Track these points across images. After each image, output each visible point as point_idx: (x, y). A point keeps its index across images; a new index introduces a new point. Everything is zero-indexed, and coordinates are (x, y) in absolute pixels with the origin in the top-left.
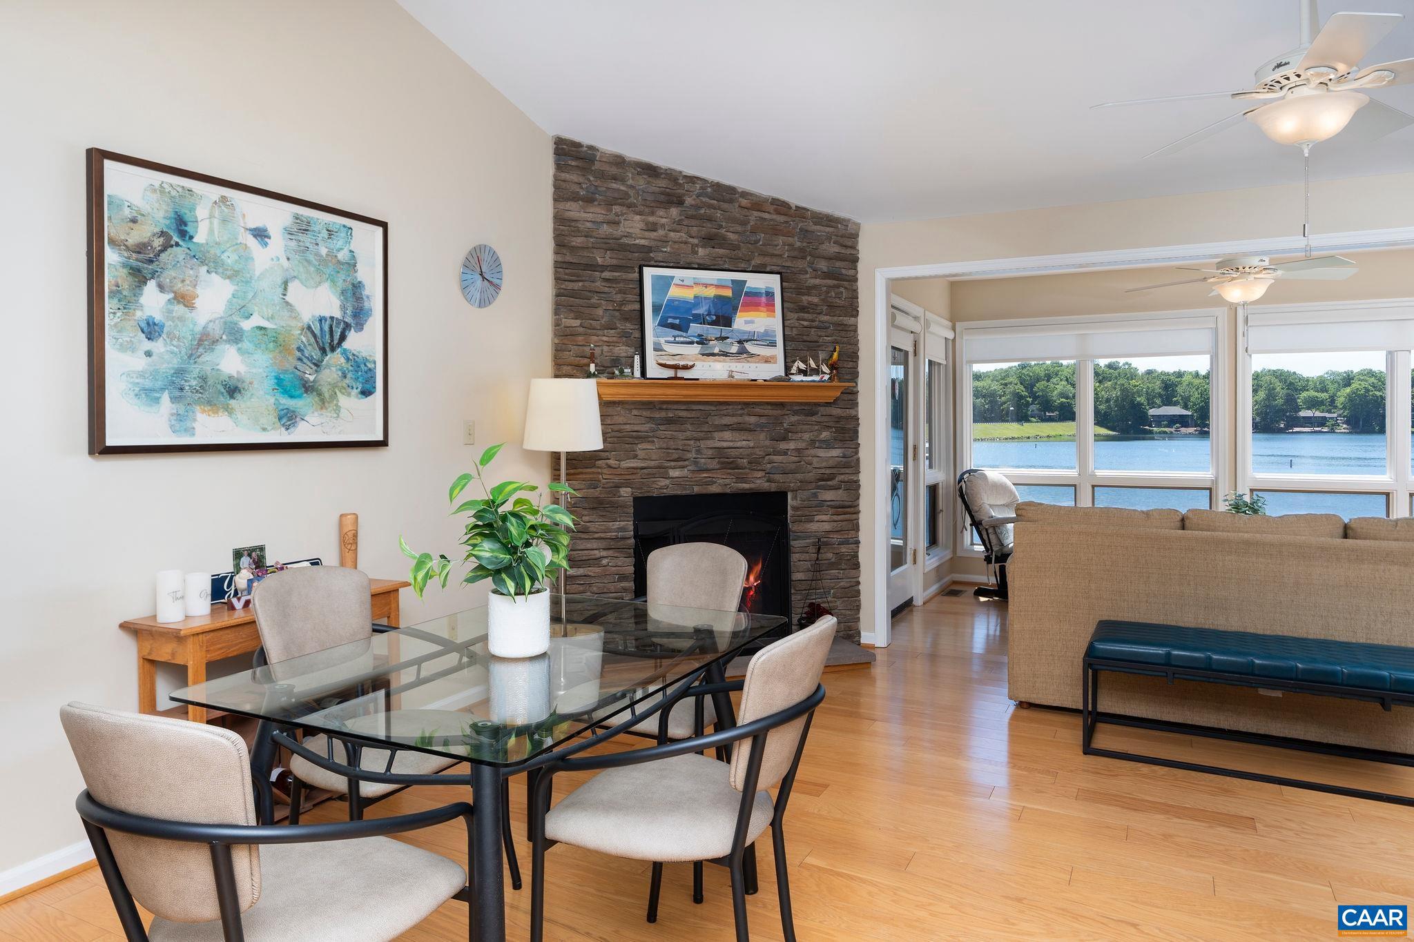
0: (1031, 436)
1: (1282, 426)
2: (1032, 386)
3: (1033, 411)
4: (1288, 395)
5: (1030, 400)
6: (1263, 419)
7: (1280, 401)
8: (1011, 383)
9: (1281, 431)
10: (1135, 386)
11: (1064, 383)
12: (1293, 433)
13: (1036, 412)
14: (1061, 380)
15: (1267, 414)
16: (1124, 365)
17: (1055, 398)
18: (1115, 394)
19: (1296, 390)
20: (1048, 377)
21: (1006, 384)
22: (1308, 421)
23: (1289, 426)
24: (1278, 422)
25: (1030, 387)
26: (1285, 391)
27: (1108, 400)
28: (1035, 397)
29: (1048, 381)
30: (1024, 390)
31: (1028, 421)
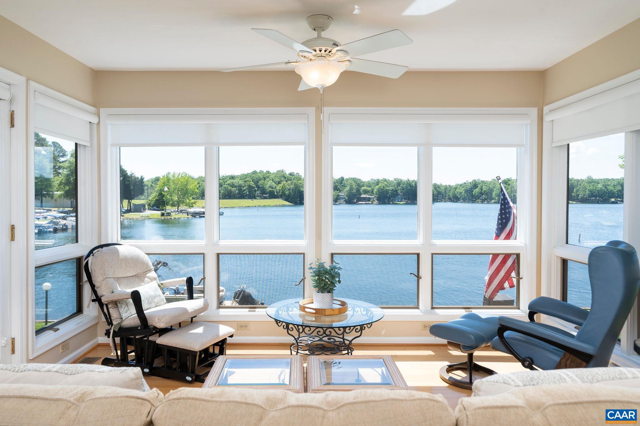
0: (256, 205)
1: (355, 201)
2: (258, 182)
3: (258, 194)
4: (357, 188)
5: (256, 189)
6: (349, 199)
7: (354, 191)
8: (248, 181)
9: (354, 203)
10: (300, 183)
11: (271, 181)
12: (359, 204)
13: (259, 194)
14: (270, 180)
15: (350, 196)
16: (296, 174)
17: (267, 188)
18: (292, 186)
19: (360, 186)
20: (265, 178)
21: (246, 181)
22: (364, 199)
23: (358, 201)
24: (354, 199)
25: (256, 182)
26: (356, 187)
27: (289, 190)
28: (258, 186)
29: (264, 180)
30: (254, 184)
31: (255, 198)
